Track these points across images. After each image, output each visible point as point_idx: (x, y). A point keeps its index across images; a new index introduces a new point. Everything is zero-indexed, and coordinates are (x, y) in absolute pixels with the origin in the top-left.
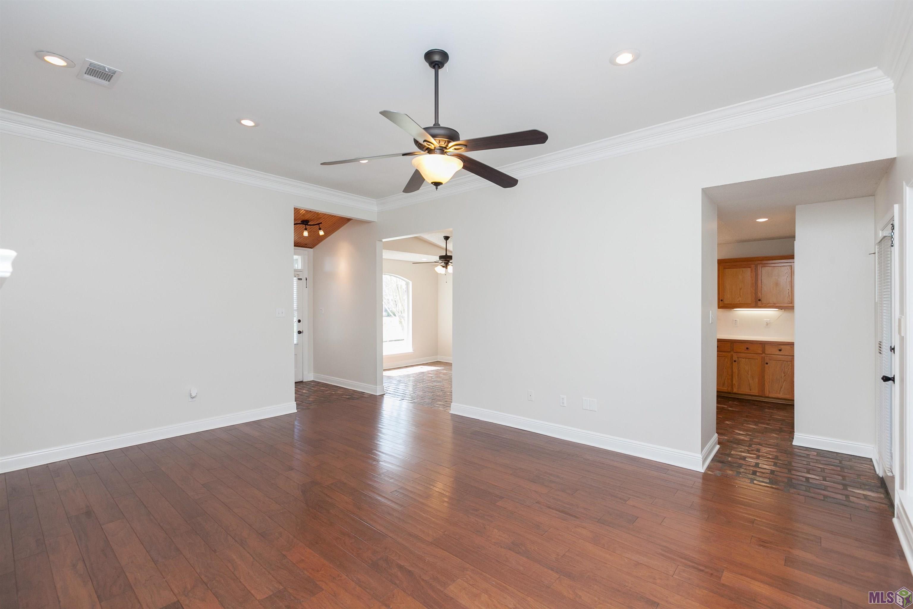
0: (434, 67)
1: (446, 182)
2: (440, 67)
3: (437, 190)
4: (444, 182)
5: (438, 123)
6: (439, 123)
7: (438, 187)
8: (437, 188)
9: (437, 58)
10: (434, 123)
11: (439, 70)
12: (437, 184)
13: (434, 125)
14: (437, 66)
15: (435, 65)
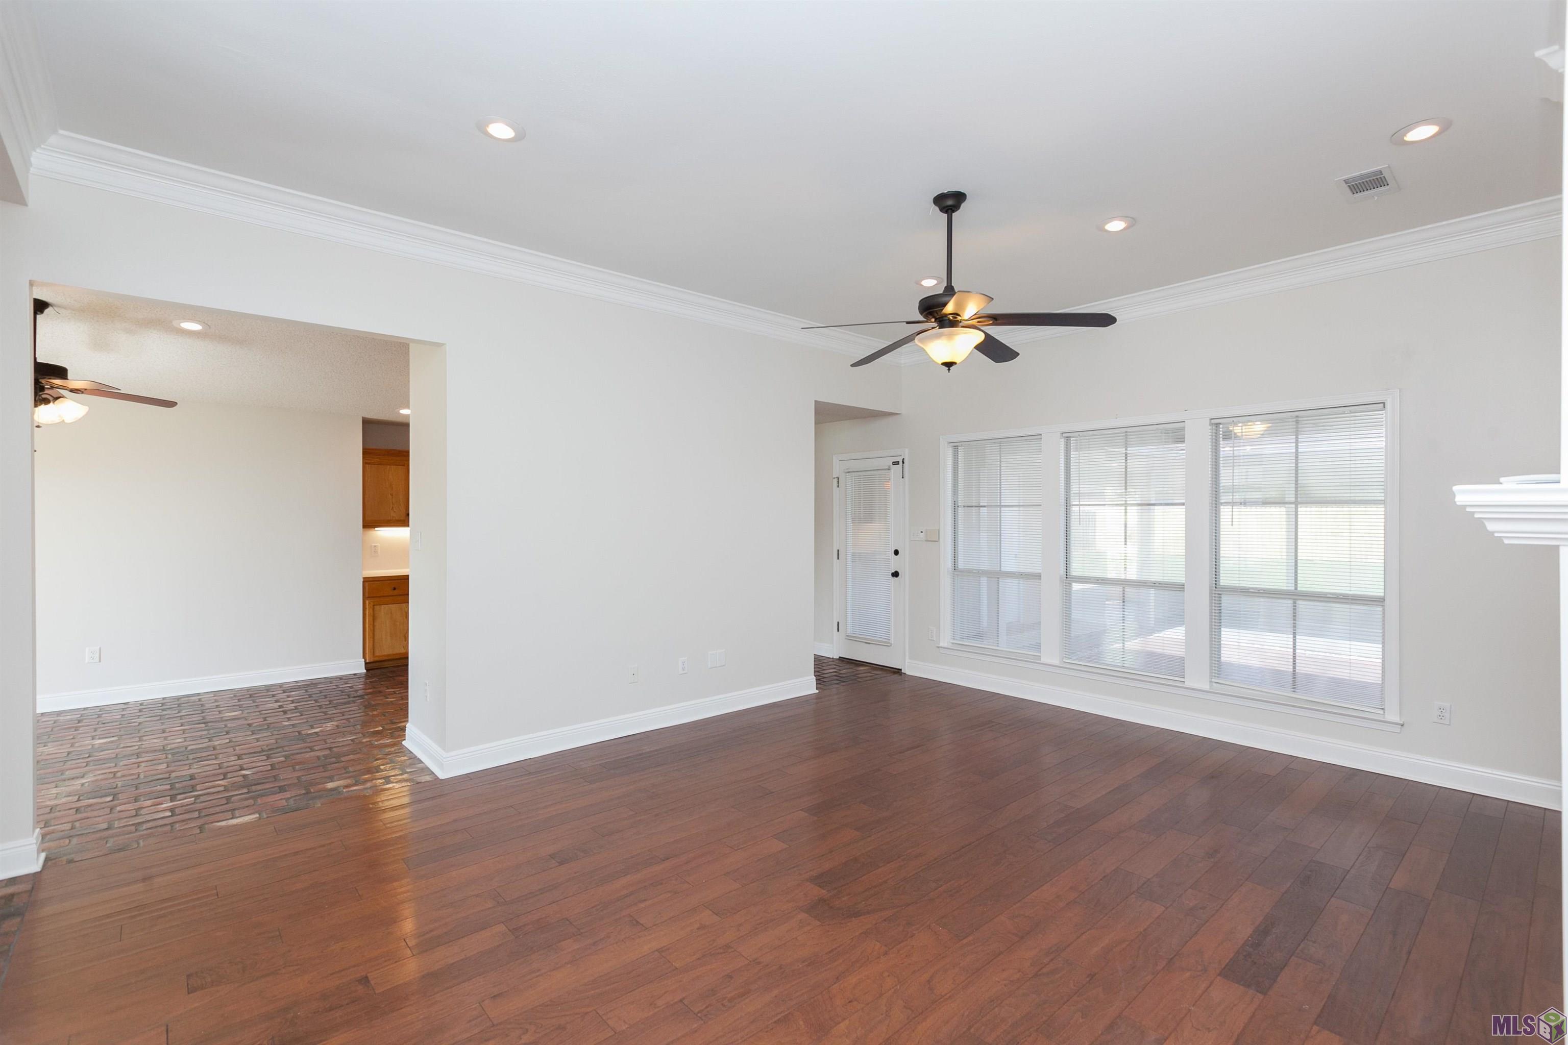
0: (946, 212)
1: (960, 361)
2: (953, 211)
3: (949, 372)
4: (958, 361)
5: (951, 284)
6: (953, 285)
7: (951, 368)
8: (949, 370)
9: (950, 202)
10: (946, 285)
12: (949, 365)
13: (945, 288)
14: (950, 211)
15: (948, 209)
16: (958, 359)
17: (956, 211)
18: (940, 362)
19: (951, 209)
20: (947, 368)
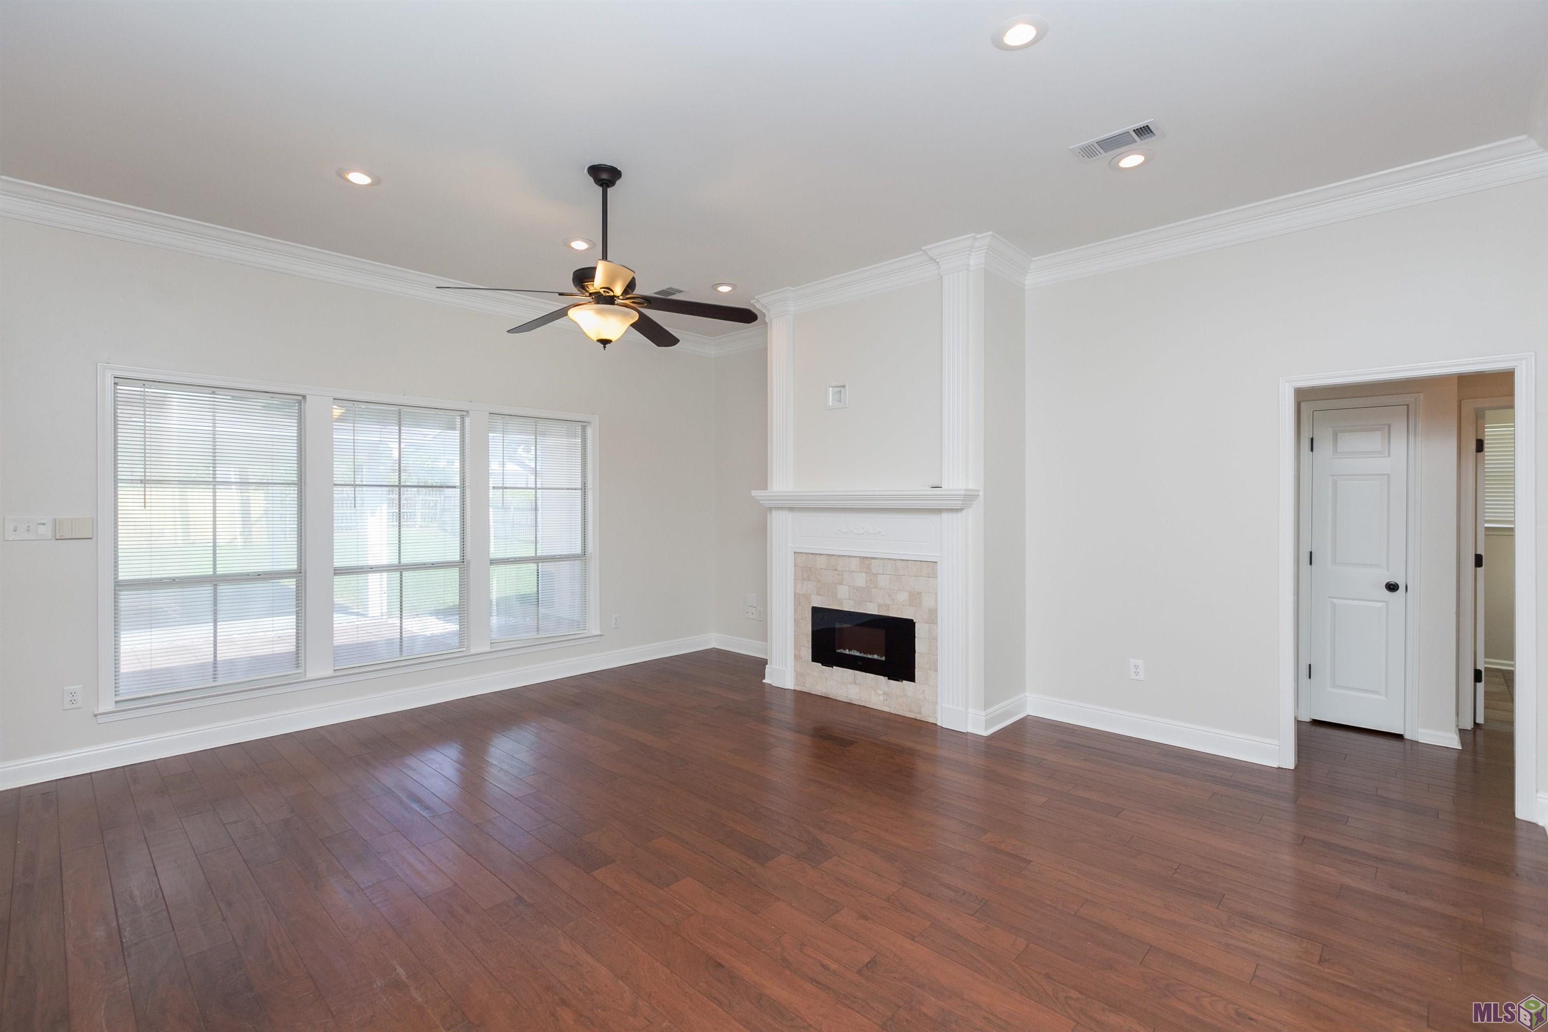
0: (601, 185)
1: (616, 340)
2: (608, 186)
3: (605, 349)
4: (613, 340)
7: (606, 346)
8: (605, 347)
11: (608, 189)
12: (605, 342)
14: (605, 185)
15: (604, 183)
16: (613, 338)
17: (611, 187)
18: (595, 338)
19: (606, 183)
20: (603, 346)
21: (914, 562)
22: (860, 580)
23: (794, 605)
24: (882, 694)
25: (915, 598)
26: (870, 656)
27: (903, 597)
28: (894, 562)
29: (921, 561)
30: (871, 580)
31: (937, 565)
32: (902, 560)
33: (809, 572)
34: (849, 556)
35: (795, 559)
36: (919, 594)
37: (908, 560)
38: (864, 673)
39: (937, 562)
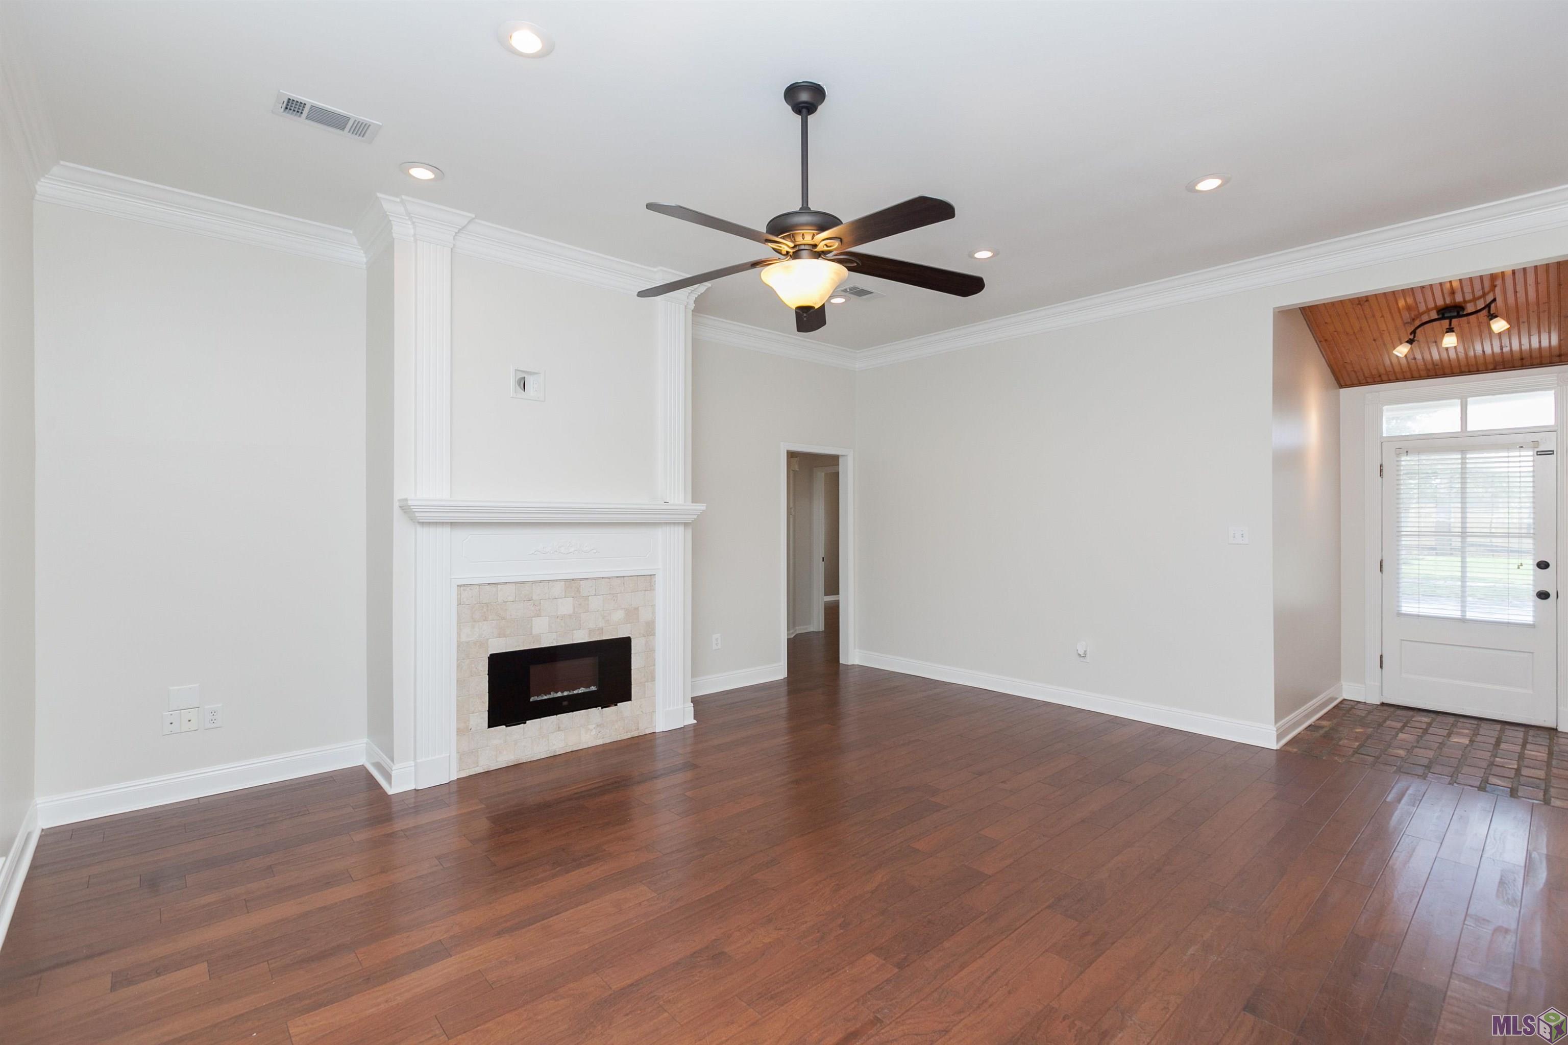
0: (800, 113)
2: (810, 113)
6: (809, 206)
9: (804, 97)
10: (801, 206)
11: (809, 117)
13: (801, 209)
14: (805, 111)
15: (804, 107)
19: (807, 108)
21: (630, 577)
22: (566, 606)
23: (457, 660)
24: (594, 728)
25: (632, 614)
26: (575, 692)
27: (618, 615)
28: (608, 580)
29: (638, 576)
30: (580, 605)
31: (655, 577)
32: (617, 577)
33: (485, 610)
34: (549, 581)
35: (459, 594)
36: (637, 609)
37: (624, 577)
38: (571, 713)
39: (655, 575)
